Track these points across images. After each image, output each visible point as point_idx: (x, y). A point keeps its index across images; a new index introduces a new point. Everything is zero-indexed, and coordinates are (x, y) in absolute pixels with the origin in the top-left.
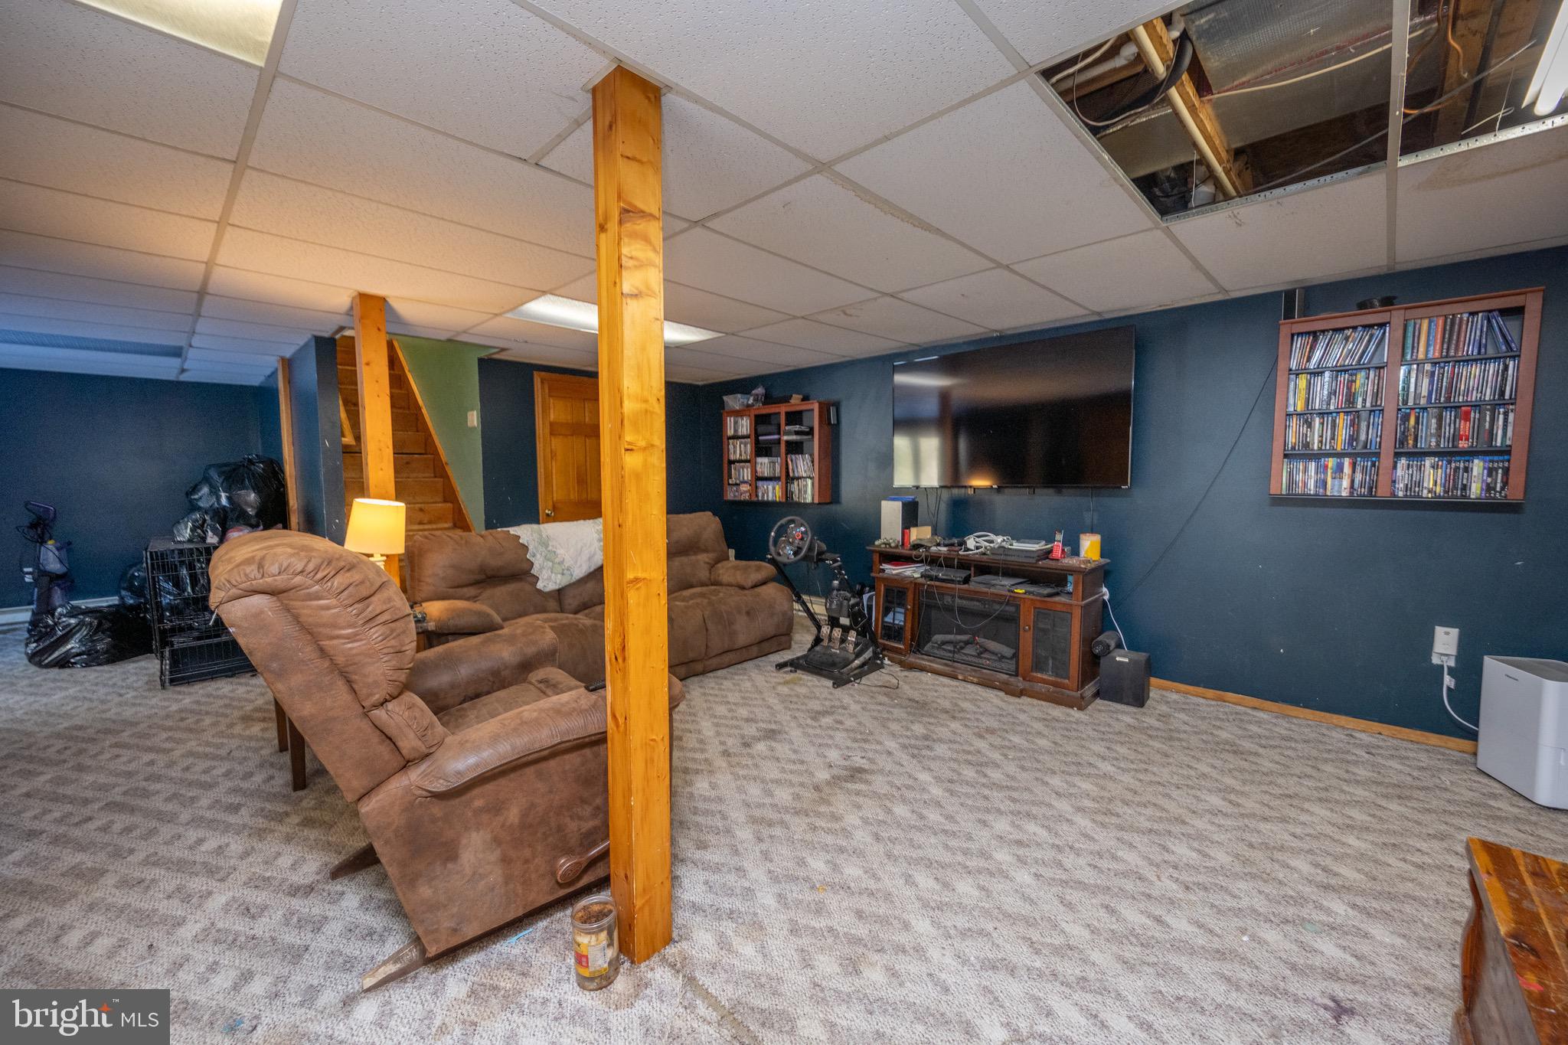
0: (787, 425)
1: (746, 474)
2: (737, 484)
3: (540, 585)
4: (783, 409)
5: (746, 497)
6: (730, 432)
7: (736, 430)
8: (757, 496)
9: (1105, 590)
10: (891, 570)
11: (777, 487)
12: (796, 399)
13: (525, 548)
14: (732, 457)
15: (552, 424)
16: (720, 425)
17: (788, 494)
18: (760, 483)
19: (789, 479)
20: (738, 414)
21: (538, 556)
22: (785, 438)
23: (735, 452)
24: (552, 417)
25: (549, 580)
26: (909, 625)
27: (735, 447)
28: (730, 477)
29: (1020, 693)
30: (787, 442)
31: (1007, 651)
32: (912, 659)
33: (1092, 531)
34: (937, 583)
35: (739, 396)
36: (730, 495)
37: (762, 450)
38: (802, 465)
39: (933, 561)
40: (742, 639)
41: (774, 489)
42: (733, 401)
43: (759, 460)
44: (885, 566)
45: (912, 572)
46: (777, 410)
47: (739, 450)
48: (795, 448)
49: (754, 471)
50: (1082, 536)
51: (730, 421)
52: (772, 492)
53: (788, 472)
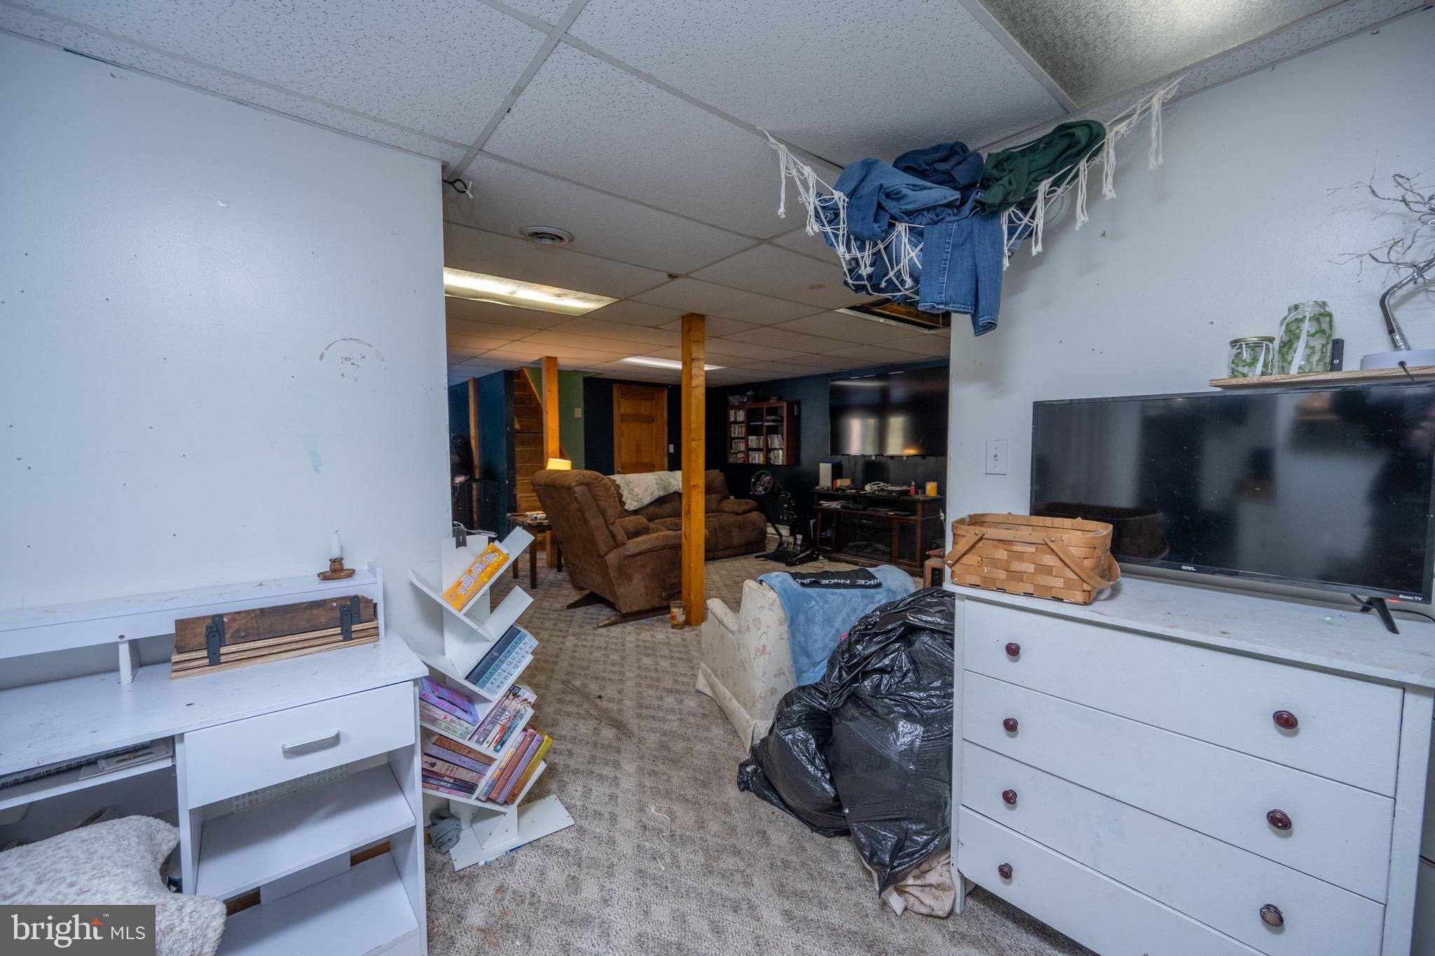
0: (767, 415)
1: (742, 447)
2: (736, 453)
3: (626, 507)
4: (765, 406)
5: (741, 461)
6: (732, 419)
7: (735, 418)
8: (748, 461)
9: (941, 514)
10: (825, 504)
11: (761, 455)
12: (773, 400)
14: (733, 436)
15: (622, 415)
16: (727, 416)
17: (767, 459)
18: (750, 453)
19: (768, 450)
20: (737, 408)
21: (625, 491)
22: (766, 424)
23: (735, 432)
24: (622, 411)
25: (630, 504)
26: (833, 538)
27: (735, 429)
28: (731, 449)
30: (767, 426)
31: (887, 549)
32: (834, 555)
33: (933, 481)
34: (849, 511)
35: (738, 396)
36: (731, 460)
37: (752, 431)
38: (777, 441)
39: (846, 498)
40: (736, 541)
41: (759, 456)
42: (734, 400)
43: (750, 437)
44: (822, 502)
45: (835, 505)
46: (760, 406)
47: (737, 431)
48: (773, 430)
49: (747, 445)
50: (928, 483)
51: (732, 412)
52: (758, 458)
53: (767, 445)
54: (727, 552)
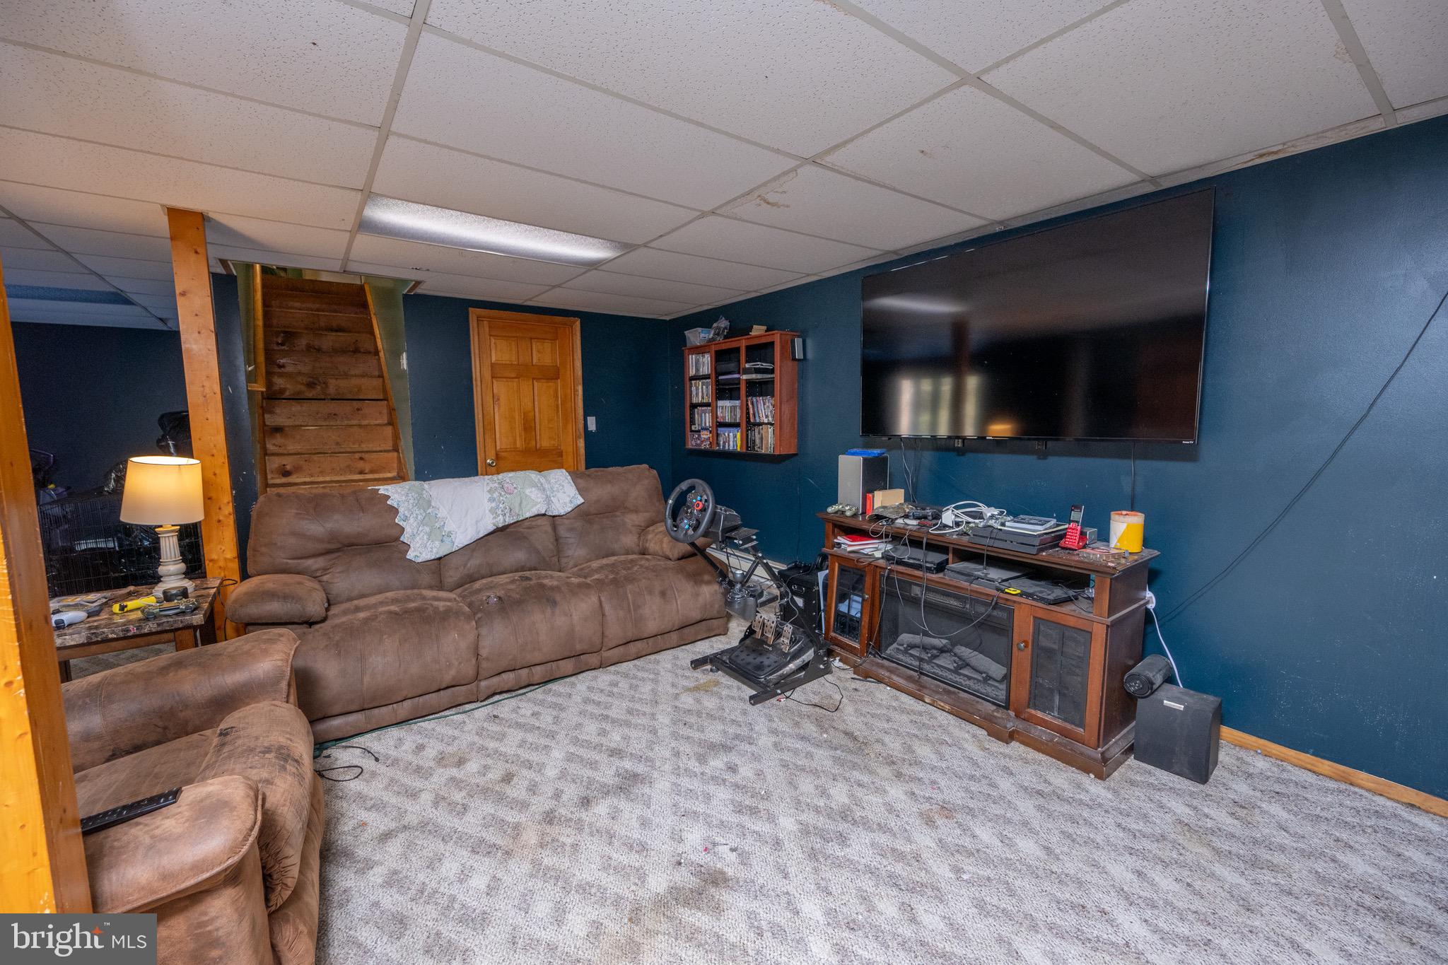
0: (747, 362)
1: (706, 419)
2: (699, 431)
3: (411, 555)
4: (743, 343)
5: (706, 445)
6: (692, 372)
7: (697, 370)
8: (718, 444)
9: (1149, 594)
10: (848, 545)
11: (739, 435)
12: (758, 330)
13: (394, 511)
14: (695, 401)
15: (493, 365)
16: (682, 365)
17: (748, 442)
18: (720, 430)
19: (751, 425)
20: (700, 350)
21: (412, 520)
22: (745, 377)
23: (697, 394)
24: (494, 359)
25: (421, 549)
26: (866, 620)
27: (697, 389)
28: (692, 422)
29: (1010, 737)
30: (749, 382)
31: (997, 670)
32: (869, 662)
33: (1132, 507)
34: (901, 568)
35: (699, 329)
36: (691, 444)
37: (725, 391)
38: (764, 409)
39: (896, 538)
41: (735, 437)
42: (697, 336)
43: (720, 403)
44: (841, 539)
45: (874, 549)
46: (734, 345)
47: (701, 392)
48: (760, 388)
49: (715, 416)
50: (1115, 516)
51: (692, 359)
52: (733, 440)
53: (748, 418)
54: (633, 648)
